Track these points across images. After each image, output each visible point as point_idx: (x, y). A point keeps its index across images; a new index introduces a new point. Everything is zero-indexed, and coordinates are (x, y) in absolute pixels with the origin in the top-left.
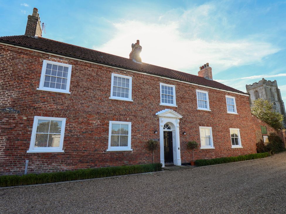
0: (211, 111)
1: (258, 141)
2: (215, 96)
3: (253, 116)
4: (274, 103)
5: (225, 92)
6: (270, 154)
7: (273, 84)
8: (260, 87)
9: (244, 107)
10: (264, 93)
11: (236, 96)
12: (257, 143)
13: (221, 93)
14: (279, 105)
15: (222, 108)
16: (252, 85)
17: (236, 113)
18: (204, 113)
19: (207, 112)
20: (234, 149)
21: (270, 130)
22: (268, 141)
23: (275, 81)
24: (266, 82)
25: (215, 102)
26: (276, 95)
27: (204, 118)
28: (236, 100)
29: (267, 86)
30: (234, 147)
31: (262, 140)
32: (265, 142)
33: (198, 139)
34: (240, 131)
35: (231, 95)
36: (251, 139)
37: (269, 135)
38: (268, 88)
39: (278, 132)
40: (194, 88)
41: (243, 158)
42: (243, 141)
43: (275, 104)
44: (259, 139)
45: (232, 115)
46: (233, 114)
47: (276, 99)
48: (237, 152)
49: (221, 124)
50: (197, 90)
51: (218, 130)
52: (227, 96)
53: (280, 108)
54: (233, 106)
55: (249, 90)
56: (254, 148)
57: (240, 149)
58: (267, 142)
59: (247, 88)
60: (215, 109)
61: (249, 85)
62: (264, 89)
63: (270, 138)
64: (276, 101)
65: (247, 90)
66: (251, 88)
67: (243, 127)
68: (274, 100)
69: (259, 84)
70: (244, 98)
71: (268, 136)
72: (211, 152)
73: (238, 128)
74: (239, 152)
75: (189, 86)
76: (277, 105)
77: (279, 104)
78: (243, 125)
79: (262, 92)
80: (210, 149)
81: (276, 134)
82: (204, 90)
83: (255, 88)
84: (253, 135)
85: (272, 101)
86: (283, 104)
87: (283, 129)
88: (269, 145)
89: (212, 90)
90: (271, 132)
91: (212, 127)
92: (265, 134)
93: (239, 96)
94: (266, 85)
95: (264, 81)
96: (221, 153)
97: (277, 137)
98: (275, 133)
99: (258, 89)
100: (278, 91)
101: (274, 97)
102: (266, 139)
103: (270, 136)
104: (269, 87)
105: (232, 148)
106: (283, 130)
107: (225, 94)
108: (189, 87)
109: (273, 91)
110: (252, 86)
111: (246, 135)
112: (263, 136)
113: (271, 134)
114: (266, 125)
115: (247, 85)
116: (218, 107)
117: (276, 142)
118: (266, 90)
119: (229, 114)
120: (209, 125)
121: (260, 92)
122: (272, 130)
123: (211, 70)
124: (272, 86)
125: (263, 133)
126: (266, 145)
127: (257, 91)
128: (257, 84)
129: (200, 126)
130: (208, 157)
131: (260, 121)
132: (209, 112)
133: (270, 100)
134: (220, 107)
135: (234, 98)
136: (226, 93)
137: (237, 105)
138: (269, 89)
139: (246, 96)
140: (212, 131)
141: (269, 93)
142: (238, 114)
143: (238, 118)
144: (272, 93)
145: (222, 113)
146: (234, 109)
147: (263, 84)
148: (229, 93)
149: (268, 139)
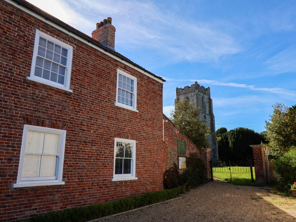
0: (71, 91)
1: (169, 166)
2: (91, 63)
3: (167, 121)
4: (205, 116)
5: (116, 60)
6: (184, 190)
7: (206, 91)
8: (192, 93)
9: (152, 101)
10: (195, 101)
11: (140, 77)
12: (168, 169)
13: (108, 60)
14: (210, 120)
15: (104, 93)
16: (183, 89)
17: (134, 108)
18: (50, 92)
19: (61, 92)
20: (118, 183)
21: (190, 148)
22: (185, 167)
23: (209, 88)
24: (198, 88)
25: (89, 74)
26: (208, 106)
27: (48, 103)
28: (138, 83)
29: (200, 93)
30: (117, 178)
31: (177, 164)
32: (180, 168)
33: (10, 160)
34: (137, 146)
35: (129, 71)
36: (157, 162)
37: (188, 156)
38: (200, 95)
39: (201, 151)
40: (30, 23)
41: (127, 205)
42: (141, 165)
43: (205, 118)
44: (172, 162)
45: (126, 112)
46: (127, 110)
47: (207, 112)
48: (123, 188)
49: (95, 127)
50: (37, 31)
51: (83, 139)
52: (119, 71)
53: (210, 124)
54: (132, 94)
55: (179, 95)
56: (160, 180)
57: (131, 182)
58: (183, 168)
59: (177, 93)
60: (84, 91)
61: (180, 89)
62: (196, 96)
63: (188, 162)
64: (207, 114)
65: (177, 94)
66: (182, 93)
67: (145, 138)
68: (205, 112)
69: (191, 88)
70: (154, 84)
71: (186, 158)
72: (50, 195)
73: (133, 139)
74: (129, 189)
75: (9, 9)
76: (207, 119)
77: (210, 118)
78: (144, 134)
79: (193, 100)
80: (47, 187)
81: (199, 155)
82: (63, 38)
83: (186, 93)
84: (161, 155)
85: (202, 113)
86: (214, 119)
87: (207, 147)
88: (186, 172)
89: (84, 47)
90: (191, 151)
91: (68, 130)
92: (182, 154)
93: (145, 77)
94: (198, 91)
95: (197, 86)
96: (80, 195)
97: (199, 160)
98: (196, 154)
99: (189, 95)
100: (210, 101)
101: (205, 108)
102: (182, 163)
103: (189, 158)
104: (202, 94)
105: (112, 182)
106: (207, 149)
107: (117, 66)
108: (11, 13)
109: (205, 101)
110: (184, 91)
111: (148, 154)
112: (178, 157)
113: (192, 155)
114: (186, 140)
115: (177, 89)
116: (94, 87)
117: (196, 169)
118: (197, 98)
119: (118, 108)
120: (61, 124)
121: (191, 99)
122: (193, 149)
123: (115, 31)
124: (205, 94)
125: (179, 152)
126: (181, 172)
127: (187, 98)
128: (189, 89)
129: (30, 123)
130: (36, 209)
131: (177, 132)
132: (65, 93)
133: (201, 111)
134: (99, 90)
135: (135, 79)
136: (118, 64)
137: (138, 94)
138: (201, 97)
139: (158, 82)
140: (66, 140)
141: (200, 102)
142: (138, 111)
143: (137, 120)
144: (203, 103)
145: (103, 104)
146: (133, 100)
147: (196, 89)
148: (126, 66)
149: (185, 163)
